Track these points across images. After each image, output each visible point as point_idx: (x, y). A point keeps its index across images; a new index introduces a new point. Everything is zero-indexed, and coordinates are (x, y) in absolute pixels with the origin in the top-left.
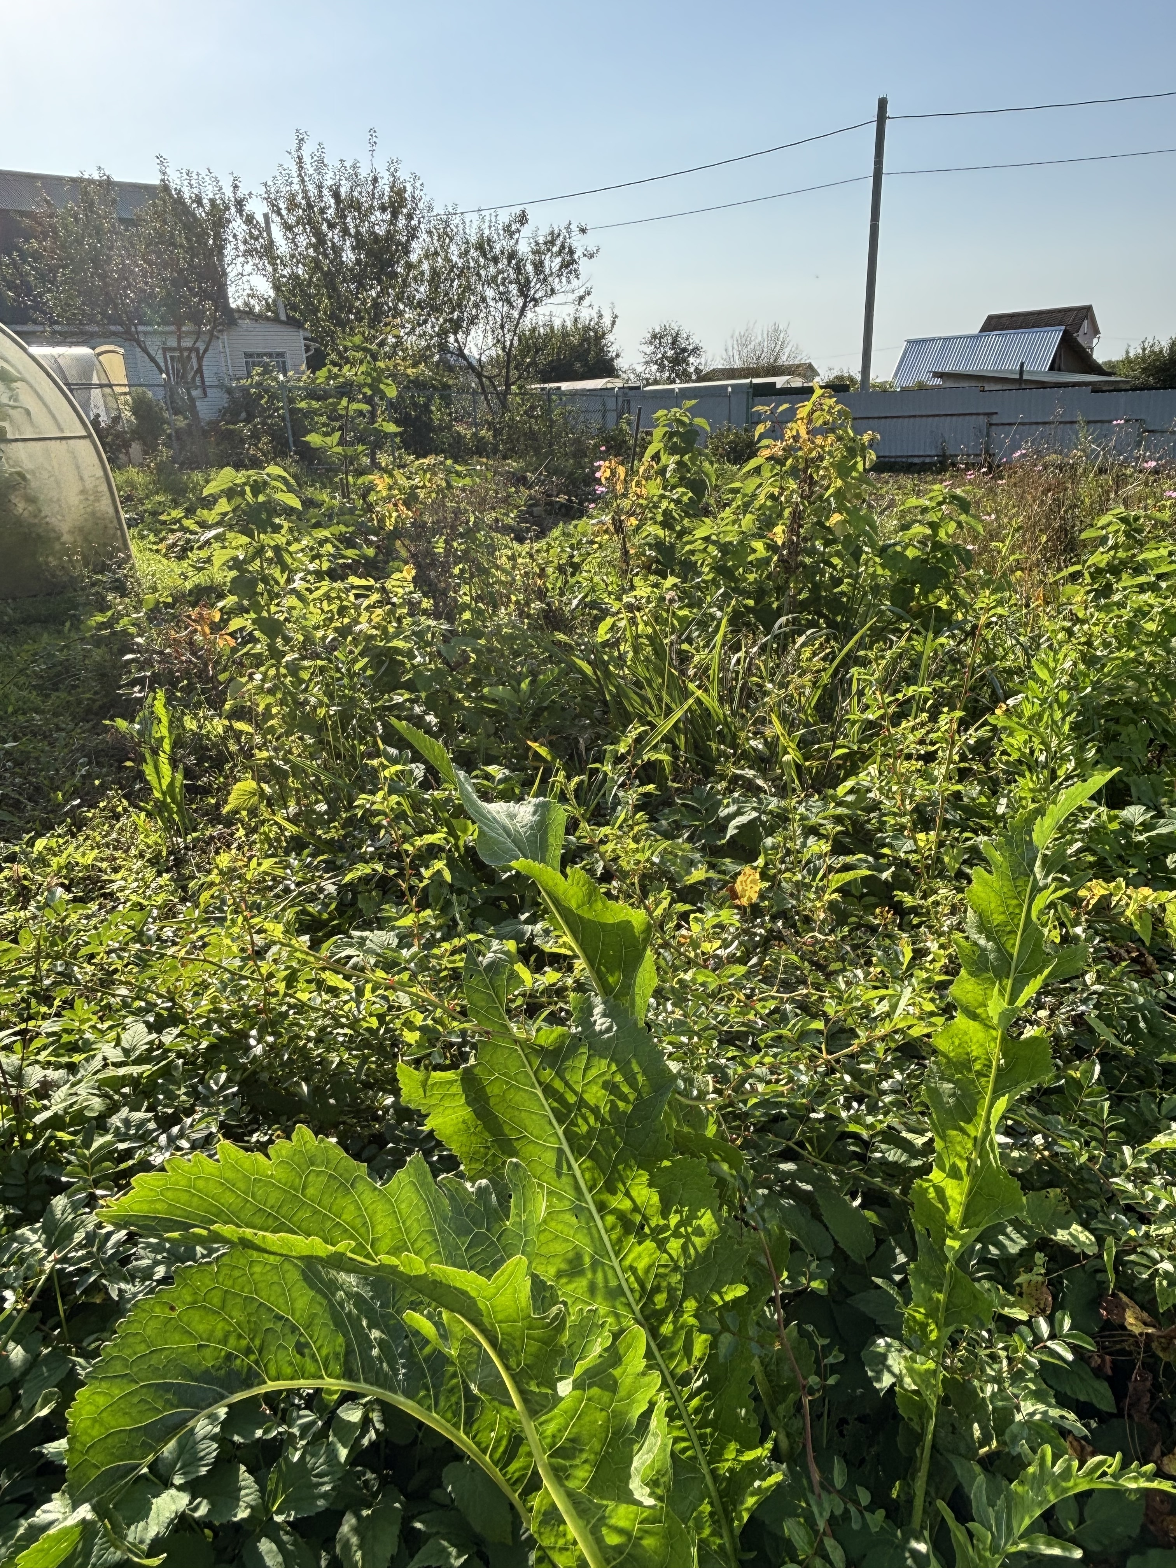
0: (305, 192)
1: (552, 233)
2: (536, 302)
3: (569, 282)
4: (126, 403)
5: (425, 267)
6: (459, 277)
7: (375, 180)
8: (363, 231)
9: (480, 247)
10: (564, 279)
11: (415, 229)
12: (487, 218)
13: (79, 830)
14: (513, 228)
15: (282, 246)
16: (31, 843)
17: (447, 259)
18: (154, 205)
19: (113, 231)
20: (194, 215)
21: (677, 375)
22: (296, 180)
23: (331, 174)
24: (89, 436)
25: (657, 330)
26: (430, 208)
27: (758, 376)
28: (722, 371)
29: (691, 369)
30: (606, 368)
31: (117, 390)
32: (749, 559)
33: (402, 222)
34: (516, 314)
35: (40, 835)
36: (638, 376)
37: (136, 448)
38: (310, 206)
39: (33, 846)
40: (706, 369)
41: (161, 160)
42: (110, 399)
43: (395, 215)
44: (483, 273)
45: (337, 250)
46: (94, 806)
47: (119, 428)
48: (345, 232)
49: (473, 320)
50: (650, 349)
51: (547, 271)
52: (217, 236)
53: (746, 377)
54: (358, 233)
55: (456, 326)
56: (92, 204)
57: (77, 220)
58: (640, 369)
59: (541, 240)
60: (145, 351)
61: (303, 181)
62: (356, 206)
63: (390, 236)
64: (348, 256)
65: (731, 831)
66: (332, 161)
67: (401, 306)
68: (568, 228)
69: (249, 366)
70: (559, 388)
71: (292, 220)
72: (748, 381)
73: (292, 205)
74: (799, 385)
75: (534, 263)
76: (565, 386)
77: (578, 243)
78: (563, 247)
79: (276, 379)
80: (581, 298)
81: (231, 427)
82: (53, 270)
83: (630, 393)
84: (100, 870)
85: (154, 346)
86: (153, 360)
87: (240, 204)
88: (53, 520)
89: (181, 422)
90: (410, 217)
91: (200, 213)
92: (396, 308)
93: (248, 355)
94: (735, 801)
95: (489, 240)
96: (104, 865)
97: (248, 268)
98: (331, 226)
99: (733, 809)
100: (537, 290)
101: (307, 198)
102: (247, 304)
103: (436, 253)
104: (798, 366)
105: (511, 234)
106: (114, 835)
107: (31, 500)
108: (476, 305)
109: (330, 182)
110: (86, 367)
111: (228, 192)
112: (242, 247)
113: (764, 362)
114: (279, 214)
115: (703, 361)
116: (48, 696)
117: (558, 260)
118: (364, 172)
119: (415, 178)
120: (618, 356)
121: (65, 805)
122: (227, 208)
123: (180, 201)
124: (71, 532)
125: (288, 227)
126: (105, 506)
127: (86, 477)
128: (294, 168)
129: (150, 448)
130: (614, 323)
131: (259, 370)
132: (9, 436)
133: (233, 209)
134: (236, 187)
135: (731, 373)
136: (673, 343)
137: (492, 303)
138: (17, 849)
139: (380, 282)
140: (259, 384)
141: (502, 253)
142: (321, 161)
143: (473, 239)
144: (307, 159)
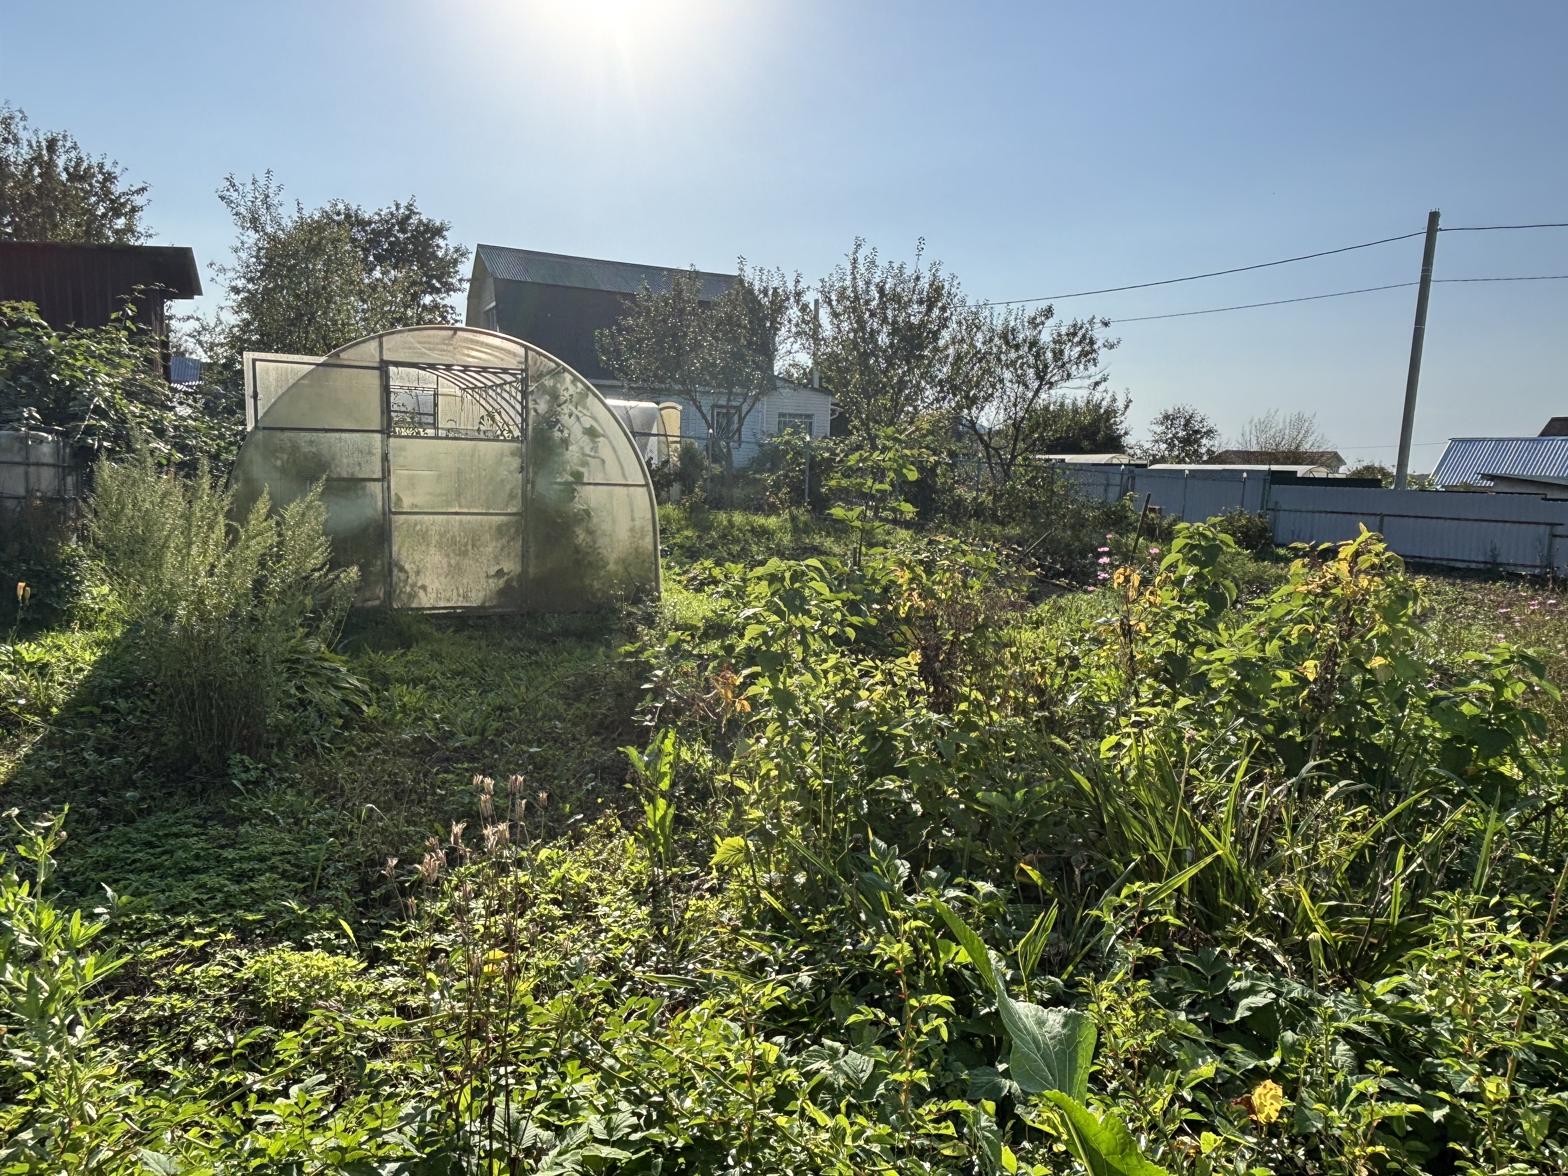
0: (855, 287)
1: (1075, 325)
2: (1051, 385)
3: (1086, 369)
4: (676, 450)
5: (951, 351)
6: (980, 361)
7: (918, 278)
8: (900, 319)
9: (1004, 336)
10: (1081, 367)
11: (946, 319)
12: (1014, 312)
13: (577, 844)
14: (1038, 321)
15: (827, 329)
16: (536, 850)
17: (972, 346)
18: (730, 294)
19: (693, 312)
20: (759, 302)
21: (1187, 455)
22: (849, 278)
23: (879, 273)
24: (647, 485)
25: (1170, 412)
26: (963, 302)
27: (1277, 463)
28: (1237, 453)
29: (1203, 450)
30: (1113, 444)
31: (671, 439)
32: (1273, 686)
33: (936, 312)
34: (1030, 395)
35: (545, 843)
36: (1145, 452)
37: (676, 488)
38: (857, 298)
39: (537, 854)
40: (1217, 450)
41: (742, 260)
42: (663, 446)
43: (930, 310)
44: (1003, 357)
45: (873, 333)
46: (592, 821)
47: (666, 470)
48: (885, 320)
49: (988, 398)
50: (1160, 429)
51: (1066, 359)
52: (773, 321)
53: (1263, 463)
54: (895, 322)
55: (972, 402)
56: (680, 292)
57: (667, 304)
58: (1147, 446)
59: (1064, 331)
60: (699, 408)
61: (854, 278)
62: (896, 298)
63: (923, 324)
64: (883, 339)
65: (1241, 1013)
66: (882, 262)
67: (923, 383)
68: (1091, 322)
69: (782, 426)
70: (1063, 460)
71: (840, 309)
72: (1265, 467)
73: (842, 296)
74: (1324, 475)
75: (1053, 351)
76: (1069, 458)
77: (1100, 334)
78: (1084, 336)
79: (803, 439)
80: (1097, 384)
81: (758, 476)
82: (640, 341)
83: (1136, 471)
84: (589, 890)
85: (706, 403)
86: (704, 416)
87: (798, 294)
88: (604, 551)
89: (717, 469)
90: (943, 309)
91: (765, 301)
92: (919, 383)
93: (782, 415)
94: (1248, 974)
95: (1013, 330)
96: (593, 886)
97: (796, 347)
98: (873, 315)
99: (1245, 984)
100: (1053, 374)
101: (855, 291)
102: (788, 372)
103: (963, 340)
104: (1323, 454)
105: (1036, 326)
106: (605, 855)
107: (590, 532)
108: (993, 386)
109: (877, 280)
110: (650, 418)
111: (791, 286)
112: (794, 330)
113: (1284, 447)
114: (830, 303)
115: (1216, 443)
116: (569, 705)
117: (1079, 349)
118: (909, 272)
119: (954, 277)
120: (1126, 433)
121: (569, 817)
122: (788, 299)
123: (750, 291)
124: (617, 563)
125: (835, 315)
126: (647, 542)
127: (636, 516)
128: (849, 267)
129: (688, 490)
130: (1127, 407)
131: (789, 430)
132: (585, 480)
133: (792, 299)
134: (798, 282)
135: (1246, 456)
136: (1186, 425)
137: (1008, 384)
138: (524, 854)
139: (908, 363)
140: (787, 443)
141: (1025, 341)
142: (873, 262)
143: (999, 329)
144: (861, 260)
